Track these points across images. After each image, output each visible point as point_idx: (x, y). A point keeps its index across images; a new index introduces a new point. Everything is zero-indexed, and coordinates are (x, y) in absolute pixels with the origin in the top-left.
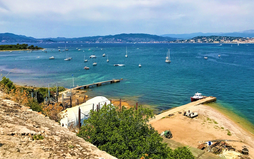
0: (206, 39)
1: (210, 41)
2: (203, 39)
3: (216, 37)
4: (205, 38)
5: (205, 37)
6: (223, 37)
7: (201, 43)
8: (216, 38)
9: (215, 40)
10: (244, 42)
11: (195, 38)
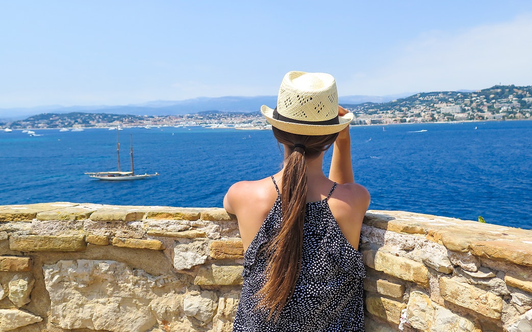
0: (58, 120)
1: (66, 124)
2: (52, 120)
3: (81, 114)
4: (57, 118)
5: (57, 115)
6: (97, 114)
7: (45, 128)
8: (81, 117)
9: (77, 121)
10: (133, 124)
11: (33, 117)
